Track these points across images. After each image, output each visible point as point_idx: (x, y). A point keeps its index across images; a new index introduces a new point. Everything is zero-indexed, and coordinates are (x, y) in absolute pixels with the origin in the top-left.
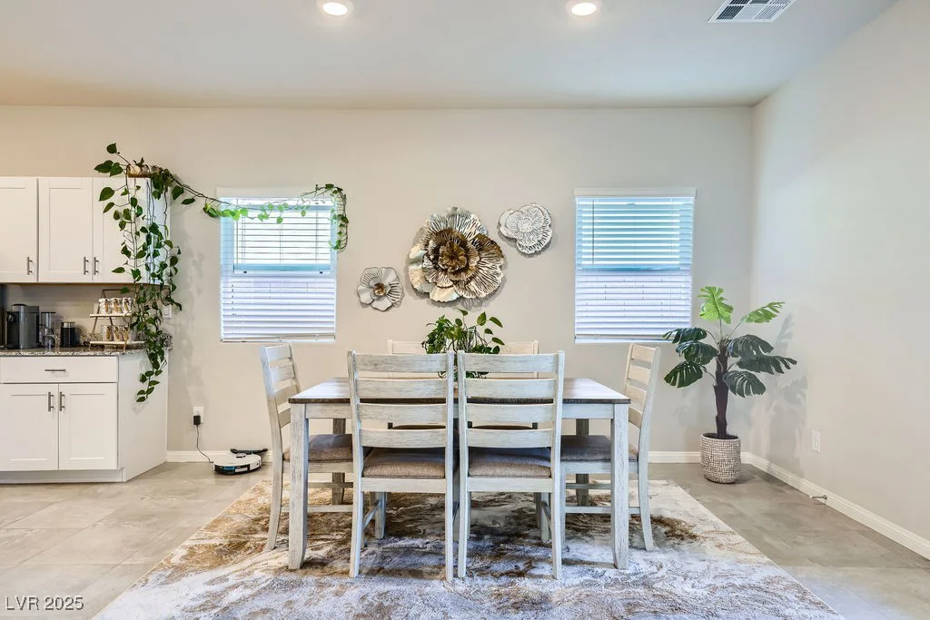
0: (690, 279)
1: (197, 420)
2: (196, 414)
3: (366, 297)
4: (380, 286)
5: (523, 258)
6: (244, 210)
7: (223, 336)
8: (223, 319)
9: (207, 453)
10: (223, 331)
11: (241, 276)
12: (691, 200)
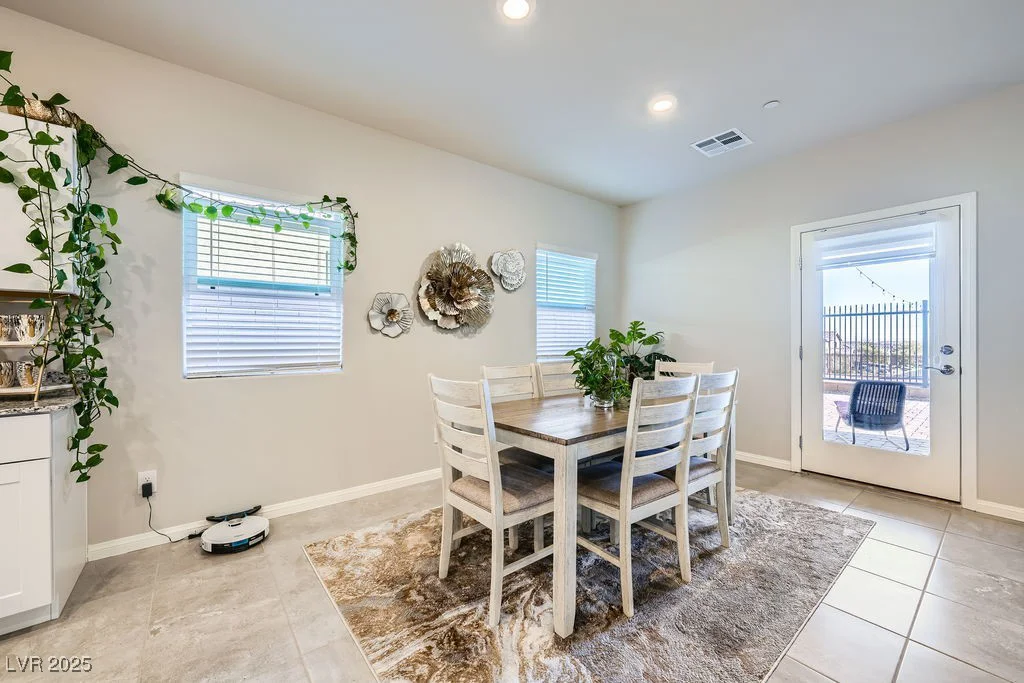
0: (594, 316)
1: (147, 490)
2: (145, 482)
3: (377, 323)
4: (392, 312)
5: (505, 293)
6: (228, 209)
7: (186, 371)
8: (185, 348)
9: (166, 531)
10: (185, 365)
11: (206, 292)
12: (594, 262)
